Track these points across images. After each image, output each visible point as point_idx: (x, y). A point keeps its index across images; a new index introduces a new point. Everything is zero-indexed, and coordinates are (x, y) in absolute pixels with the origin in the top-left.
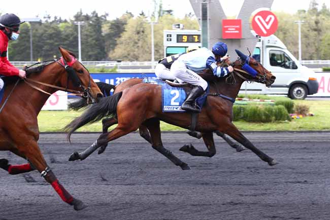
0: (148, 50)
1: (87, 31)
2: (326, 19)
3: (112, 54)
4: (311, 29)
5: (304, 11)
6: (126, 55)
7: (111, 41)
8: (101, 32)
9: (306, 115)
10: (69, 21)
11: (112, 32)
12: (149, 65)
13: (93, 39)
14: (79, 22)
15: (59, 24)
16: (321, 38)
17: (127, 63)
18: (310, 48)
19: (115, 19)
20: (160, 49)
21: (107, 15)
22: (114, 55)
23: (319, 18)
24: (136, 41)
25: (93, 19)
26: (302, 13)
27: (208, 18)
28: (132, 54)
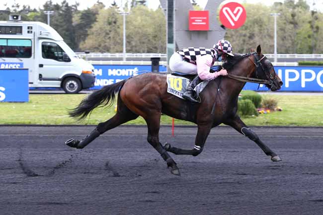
0: (119, 41)
1: (57, 21)
2: (303, 12)
3: (83, 45)
4: (288, 22)
5: (281, 4)
6: (97, 46)
7: (81, 32)
8: (72, 22)
9: (273, 110)
10: (38, 10)
11: (83, 22)
12: (121, 57)
13: (63, 30)
14: (49, 12)
15: (27, 13)
16: (298, 31)
17: (98, 55)
18: (285, 42)
19: (86, 9)
20: (132, 40)
21: (78, 4)
22: (85, 46)
23: (296, 10)
24: (108, 31)
25: (63, 9)
26: (279, 5)
27: (174, 9)
28: (103, 45)
